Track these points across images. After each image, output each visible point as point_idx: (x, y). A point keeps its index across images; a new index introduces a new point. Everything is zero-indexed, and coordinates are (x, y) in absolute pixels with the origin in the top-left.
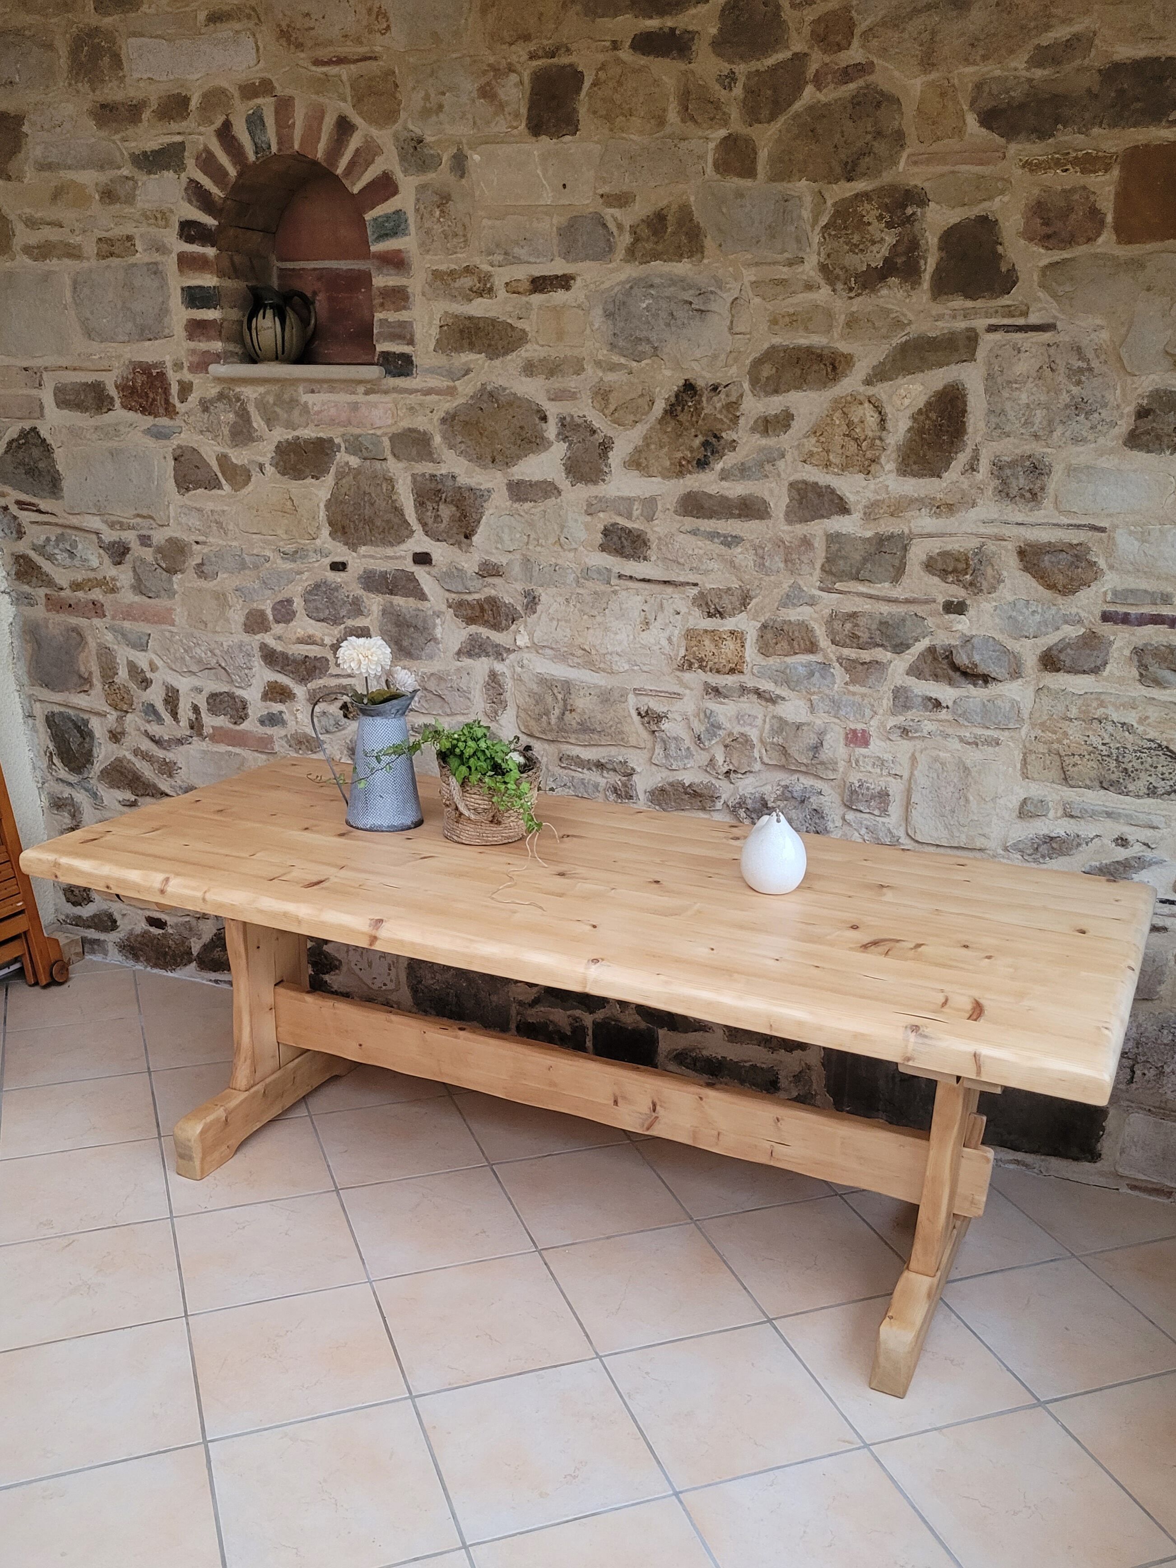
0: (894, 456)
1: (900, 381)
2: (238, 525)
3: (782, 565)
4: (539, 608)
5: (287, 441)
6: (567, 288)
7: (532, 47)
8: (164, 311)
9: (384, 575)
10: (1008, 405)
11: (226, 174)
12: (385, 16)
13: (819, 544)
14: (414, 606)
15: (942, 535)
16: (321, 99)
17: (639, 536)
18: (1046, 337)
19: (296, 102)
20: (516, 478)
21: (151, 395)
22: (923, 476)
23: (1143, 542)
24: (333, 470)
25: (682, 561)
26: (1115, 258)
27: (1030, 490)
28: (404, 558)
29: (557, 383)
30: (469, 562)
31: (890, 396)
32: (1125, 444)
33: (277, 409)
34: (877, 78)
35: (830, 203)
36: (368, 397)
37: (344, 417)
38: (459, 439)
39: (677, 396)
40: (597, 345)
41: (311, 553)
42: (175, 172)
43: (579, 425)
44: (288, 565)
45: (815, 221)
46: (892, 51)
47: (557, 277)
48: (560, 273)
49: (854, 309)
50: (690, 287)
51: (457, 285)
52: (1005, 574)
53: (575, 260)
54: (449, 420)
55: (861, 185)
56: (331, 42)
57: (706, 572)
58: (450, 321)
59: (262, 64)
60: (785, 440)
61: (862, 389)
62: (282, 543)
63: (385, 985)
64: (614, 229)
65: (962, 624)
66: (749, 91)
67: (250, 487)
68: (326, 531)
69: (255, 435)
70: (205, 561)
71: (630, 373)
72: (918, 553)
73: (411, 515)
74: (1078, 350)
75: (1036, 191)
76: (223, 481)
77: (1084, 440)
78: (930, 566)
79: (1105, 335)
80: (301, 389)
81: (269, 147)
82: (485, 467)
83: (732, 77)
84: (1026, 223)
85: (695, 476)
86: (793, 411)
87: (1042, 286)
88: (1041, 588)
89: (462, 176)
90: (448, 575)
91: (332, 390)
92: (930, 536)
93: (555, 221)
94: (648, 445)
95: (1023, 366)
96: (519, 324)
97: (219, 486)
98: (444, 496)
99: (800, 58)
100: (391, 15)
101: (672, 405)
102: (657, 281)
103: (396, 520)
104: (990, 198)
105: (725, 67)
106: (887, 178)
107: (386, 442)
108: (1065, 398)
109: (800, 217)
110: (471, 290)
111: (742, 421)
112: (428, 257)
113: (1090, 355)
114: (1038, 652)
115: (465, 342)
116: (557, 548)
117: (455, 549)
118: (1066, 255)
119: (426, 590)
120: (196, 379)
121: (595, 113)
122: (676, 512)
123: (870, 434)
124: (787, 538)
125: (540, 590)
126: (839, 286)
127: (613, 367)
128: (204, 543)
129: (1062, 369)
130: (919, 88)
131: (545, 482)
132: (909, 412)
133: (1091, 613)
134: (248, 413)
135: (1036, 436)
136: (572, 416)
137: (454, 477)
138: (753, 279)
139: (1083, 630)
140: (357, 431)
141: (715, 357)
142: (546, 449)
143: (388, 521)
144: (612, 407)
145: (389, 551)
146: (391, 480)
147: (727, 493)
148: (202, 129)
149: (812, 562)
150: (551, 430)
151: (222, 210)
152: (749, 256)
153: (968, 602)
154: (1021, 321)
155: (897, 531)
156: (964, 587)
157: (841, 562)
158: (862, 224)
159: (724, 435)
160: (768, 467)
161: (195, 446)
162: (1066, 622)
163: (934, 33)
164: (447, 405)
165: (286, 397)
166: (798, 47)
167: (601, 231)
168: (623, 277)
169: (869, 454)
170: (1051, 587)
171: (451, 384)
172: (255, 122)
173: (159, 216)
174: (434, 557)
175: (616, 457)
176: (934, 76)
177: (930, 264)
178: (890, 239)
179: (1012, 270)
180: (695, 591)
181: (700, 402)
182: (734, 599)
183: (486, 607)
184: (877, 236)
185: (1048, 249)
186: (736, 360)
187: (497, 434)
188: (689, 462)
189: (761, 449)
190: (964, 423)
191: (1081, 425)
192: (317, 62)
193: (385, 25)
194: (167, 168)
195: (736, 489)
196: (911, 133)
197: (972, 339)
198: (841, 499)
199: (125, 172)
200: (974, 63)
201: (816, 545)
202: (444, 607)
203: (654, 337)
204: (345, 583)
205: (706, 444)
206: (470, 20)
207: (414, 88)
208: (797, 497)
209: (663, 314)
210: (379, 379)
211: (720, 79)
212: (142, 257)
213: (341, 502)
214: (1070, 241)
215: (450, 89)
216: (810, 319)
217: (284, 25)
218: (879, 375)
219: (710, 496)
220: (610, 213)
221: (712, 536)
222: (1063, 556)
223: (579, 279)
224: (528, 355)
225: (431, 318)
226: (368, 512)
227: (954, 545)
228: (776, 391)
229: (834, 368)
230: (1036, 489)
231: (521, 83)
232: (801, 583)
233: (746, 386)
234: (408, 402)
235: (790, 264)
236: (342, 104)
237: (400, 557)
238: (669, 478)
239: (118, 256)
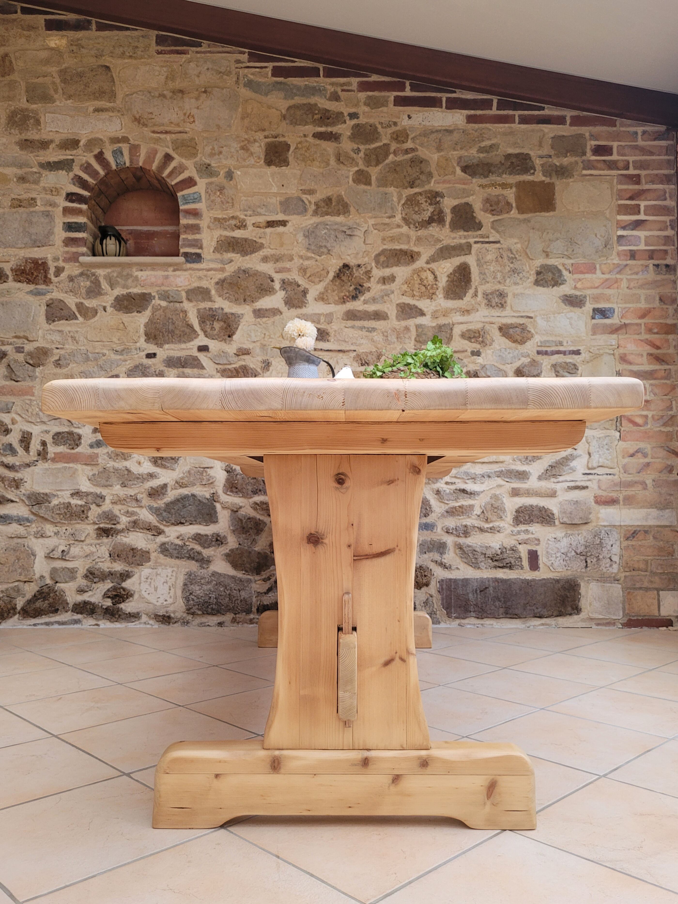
0: (442, 291)
1: (441, 262)
2: (86, 338)
3: (396, 340)
4: (271, 368)
5: (123, 295)
6: (285, 225)
7: (266, 133)
8: (51, 233)
9: (179, 358)
10: (486, 271)
11: (97, 173)
12: (193, 116)
13: (413, 330)
14: (197, 373)
15: (466, 323)
16: (156, 146)
17: (324, 331)
18: (498, 245)
19: (142, 147)
20: (258, 308)
21: (35, 274)
22: (455, 299)
23: (548, 321)
24: (150, 308)
25: (347, 340)
26: (518, 219)
27: (500, 303)
28: (192, 349)
29: (279, 265)
30: (231, 348)
31: (438, 268)
32: (534, 284)
33: (119, 279)
34: (419, 153)
35: (404, 196)
36: (174, 273)
37: (159, 282)
38: (225, 291)
39: (340, 270)
40: (300, 249)
41: (133, 350)
42: (66, 171)
43: (292, 283)
44: (118, 357)
45: (399, 202)
46: (425, 144)
47: (280, 221)
48: (281, 219)
49: (419, 234)
50: (344, 226)
51: (227, 223)
52: (494, 338)
53: (289, 215)
54: (221, 283)
55: (416, 190)
56: (163, 125)
57: (360, 345)
58: (223, 239)
59: (123, 131)
60: (393, 286)
61: (425, 265)
62: (115, 346)
63: (166, 601)
64: (307, 202)
65: (480, 360)
66: (366, 155)
67: (96, 318)
68: (143, 339)
69: (103, 292)
70: (62, 358)
71: (317, 261)
72: (457, 331)
73: (197, 327)
74: (511, 250)
75: (485, 195)
76: (78, 316)
77: (518, 284)
78: (463, 336)
79: (519, 246)
80: (134, 270)
81: (125, 164)
82: (240, 304)
83: (359, 150)
84: (484, 206)
85: (351, 303)
86: (395, 275)
87: (492, 228)
88: (510, 343)
89: (231, 180)
90: (219, 356)
91: (153, 269)
92: (462, 323)
93: (278, 199)
94: (327, 291)
95: (490, 257)
96: (260, 241)
97: (76, 318)
98: (217, 318)
99: (387, 146)
100: (196, 117)
101: (338, 274)
102: (329, 223)
103: (187, 330)
104: (468, 197)
105: (355, 146)
106: (427, 188)
107: (184, 294)
108: (508, 269)
109: (393, 200)
110: (235, 225)
111: (372, 279)
112: (212, 212)
113: (515, 253)
114: (513, 370)
115: (231, 249)
116: (281, 339)
117: (223, 343)
118: (499, 217)
119: (204, 364)
120: (67, 266)
121: (297, 158)
122: (343, 319)
123: (431, 283)
124: (397, 327)
125: (272, 359)
126: (412, 226)
127: (308, 258)
128: (62, 348)
129: (505, 257)
130: (436, 158)
131: (274, 308)
132: (446, 274)
133: (532, 351)
134: (99, 281)
135: (500, 282)
136: (288, 279)
137: (222, 309)
138: (373, 223)
139: (529, 360)
140: (168, 289)
141: (357, 254)
142: (274, 294)
143: (183, 331)
144: (308, 275)
145: (183, 346)
146: (186, 311)
147: (367, 309)
148: (85, 154)
149: (410, 338)
150: (277, 285)
151: (93, 189)
152: (370, 215)
153: (481, 350)
154: (487, 240)
155: (447, 322)
156: (480, 344)
157: (424, 336)
158: (418, 204)
159: (365, 285)
160: (386, 298)
161: (62, 299)
162: (523, 356)
163: (440, 140)
164: (220, 276)
165: (125, 273)
166: (385, 141)
167: (301, 203)
168: (311, 222)
169: (431, 291)
170: (515, 341)
171: (222, 266)
172: (118, 153)
173: (54, 190)
174: (211, 347)
175: (310, 297)
176: (442, 153)
177: (448, 218)
178: (431, 209)
179: (480, 222)
180: (354, 354)
181: (352, 271)
182: (373, 357)
183: (240, 370)
184: (426, 208)
185: (493, 215)
186: (367, 255)
187: (247, 287)
188: (348, 297)
189: (382, 290)
190: (470, 278)
191: (516, 278)
192: (154, 132)
193: (192, 120)
194: (62, 169)
195: (371, 308)
196: (435, 173)
197: (469, 246)
198: (421, 310)
199: (35, 170)
200: (457, 150)
201: (411, 329)
202: (215, 373)
203: (328, 245)
204: (154, 364)
205: (356, 289)
206: (236, 121)
207: (206, 145)
208: (400, 310)
209: (332, 236)
210: (183, 263)
211: (353, 150)
212: (40, 207)
213: (155, 323)
214: (501, 212)
215: (225, 146)
216: (400, 239)
217: (137, 117)
218: (432, 260)
219: (359, 311)
220: (304, 197)
221: (362, 328)
222: (517, 329)
223: (290, 223)
224: (264, 254)
225: (212, 238)
226: (171, 327)
227: (472, 327)
228: (387, 266)
229: (412, 257)
230: (503, 302)
231: (261, 146)
232: (406, 347)
233: (373, 264)
234: (198, 275)
235: (390, 217)
236: (167, 149)
237: (190, 349)
238: (338, 304)
239: (24, 207)
